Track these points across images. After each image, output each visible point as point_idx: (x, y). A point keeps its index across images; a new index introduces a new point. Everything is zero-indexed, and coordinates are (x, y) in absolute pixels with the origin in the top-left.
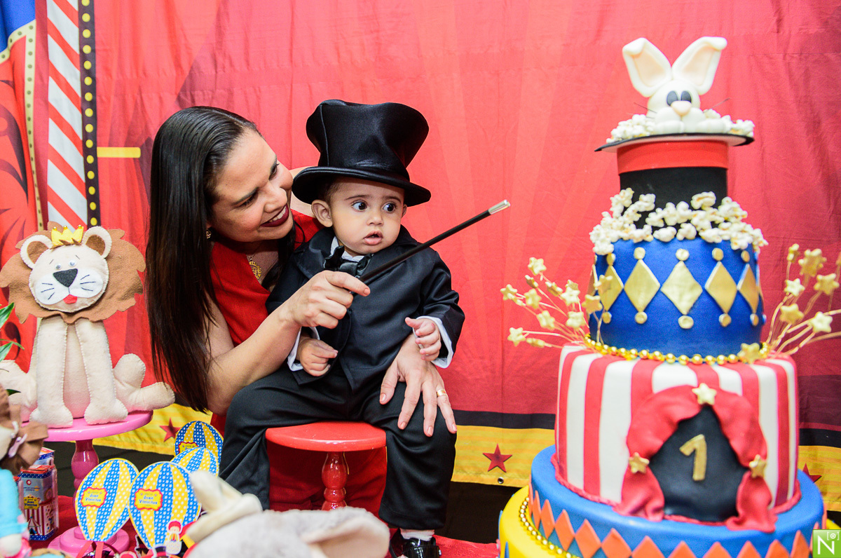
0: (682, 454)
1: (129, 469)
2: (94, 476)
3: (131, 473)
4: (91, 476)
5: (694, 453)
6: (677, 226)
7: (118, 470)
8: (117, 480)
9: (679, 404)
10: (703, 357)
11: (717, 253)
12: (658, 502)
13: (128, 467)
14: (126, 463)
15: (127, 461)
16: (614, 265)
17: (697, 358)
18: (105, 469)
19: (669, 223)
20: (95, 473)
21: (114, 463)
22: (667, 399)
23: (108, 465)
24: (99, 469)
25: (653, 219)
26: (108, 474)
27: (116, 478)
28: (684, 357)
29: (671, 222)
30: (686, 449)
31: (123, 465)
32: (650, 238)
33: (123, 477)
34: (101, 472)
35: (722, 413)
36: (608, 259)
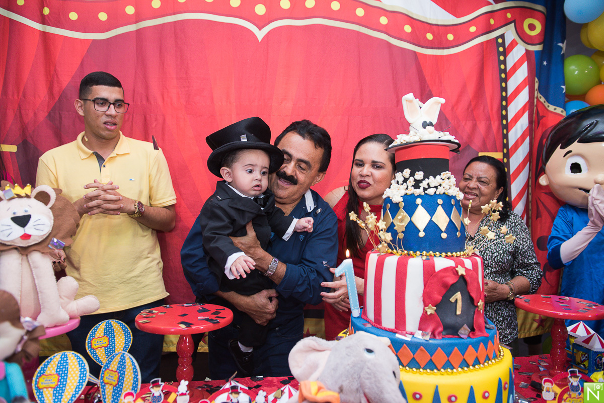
0: (451, 302)
1: (76, 357)
2: (46, 366)
3: (78, 360)
4: (43, 366)
5: (456, 301)
6: (436, 187)
7: (67, 360)
8: (67, 366)
9: (449, 276)
10: (452, 253)
11: (453, 202)
12: (440, 329)
13: (75, 356)
14: (73, 354)
15: (73, 352)
16: (404, 208)
17: (449, 254)
18: (55, 360)
19: (431, 186)
20: (46, 364)
21: (62, 355)
22: (443, 274)
23: (58, 357)
24: (49, 361)
25: (424, 184)
26: (59, 363)
27: (66, 365)
28: (444, 254)
29: (432, 185)
30: (452, 300)
31: (71, 355)
32: (423, 194)
33: (71, 364)
34: (52, 363)
35: (468, 279)
36: (400, 205)
